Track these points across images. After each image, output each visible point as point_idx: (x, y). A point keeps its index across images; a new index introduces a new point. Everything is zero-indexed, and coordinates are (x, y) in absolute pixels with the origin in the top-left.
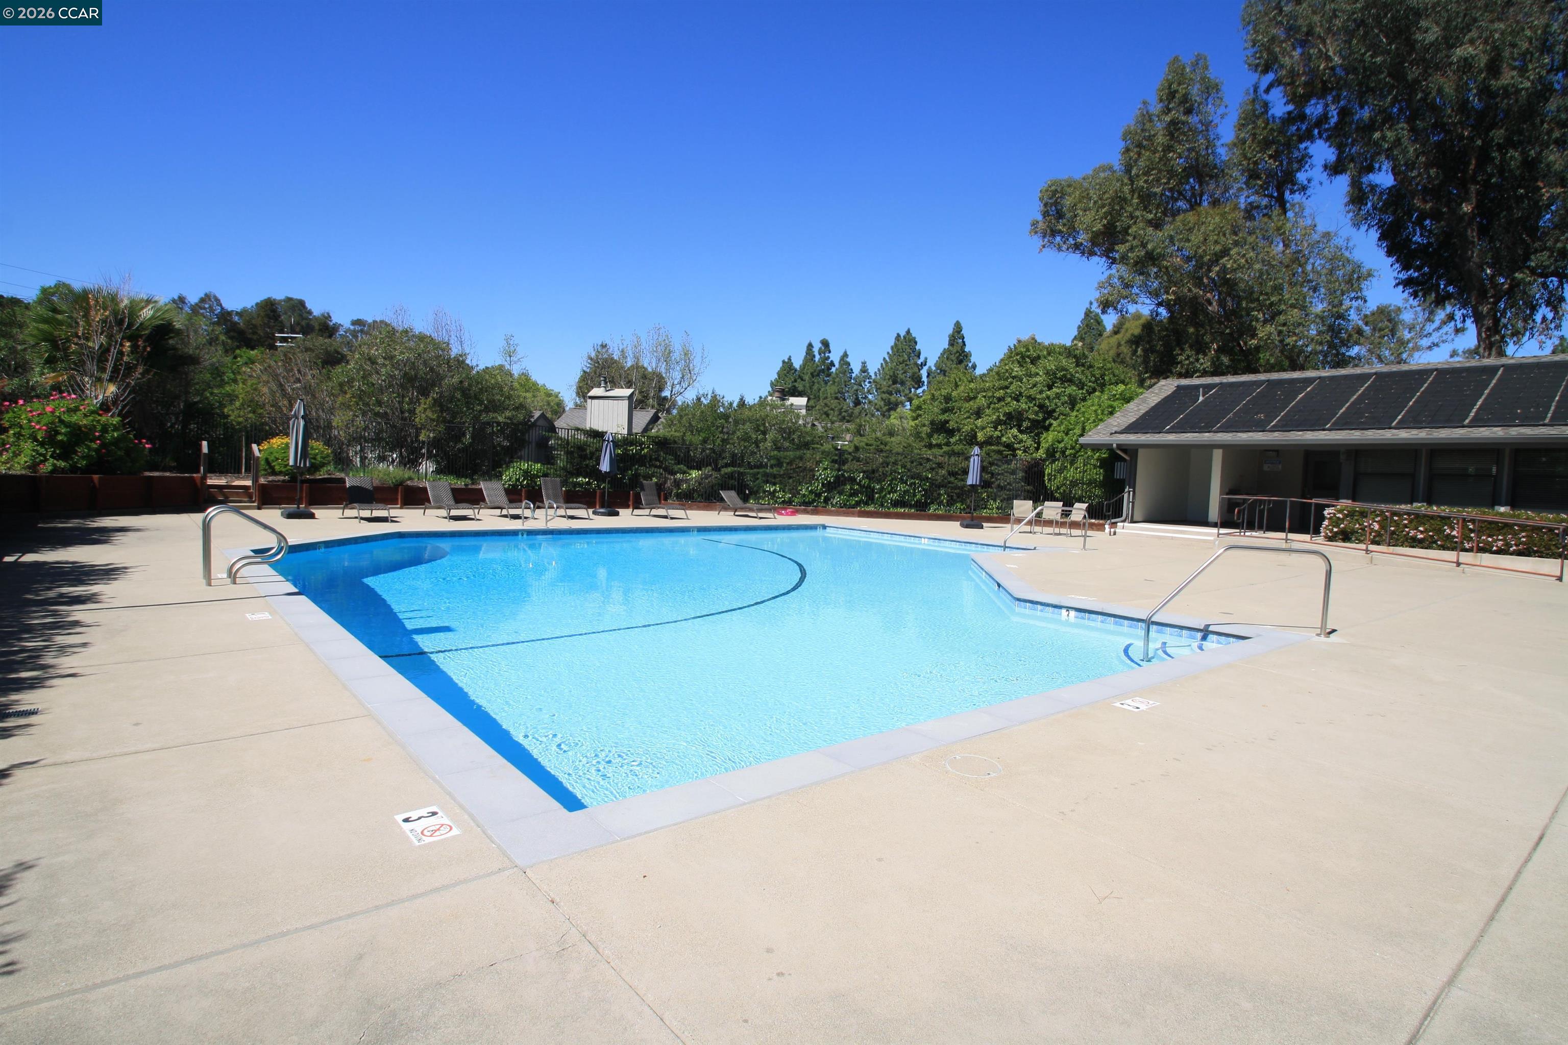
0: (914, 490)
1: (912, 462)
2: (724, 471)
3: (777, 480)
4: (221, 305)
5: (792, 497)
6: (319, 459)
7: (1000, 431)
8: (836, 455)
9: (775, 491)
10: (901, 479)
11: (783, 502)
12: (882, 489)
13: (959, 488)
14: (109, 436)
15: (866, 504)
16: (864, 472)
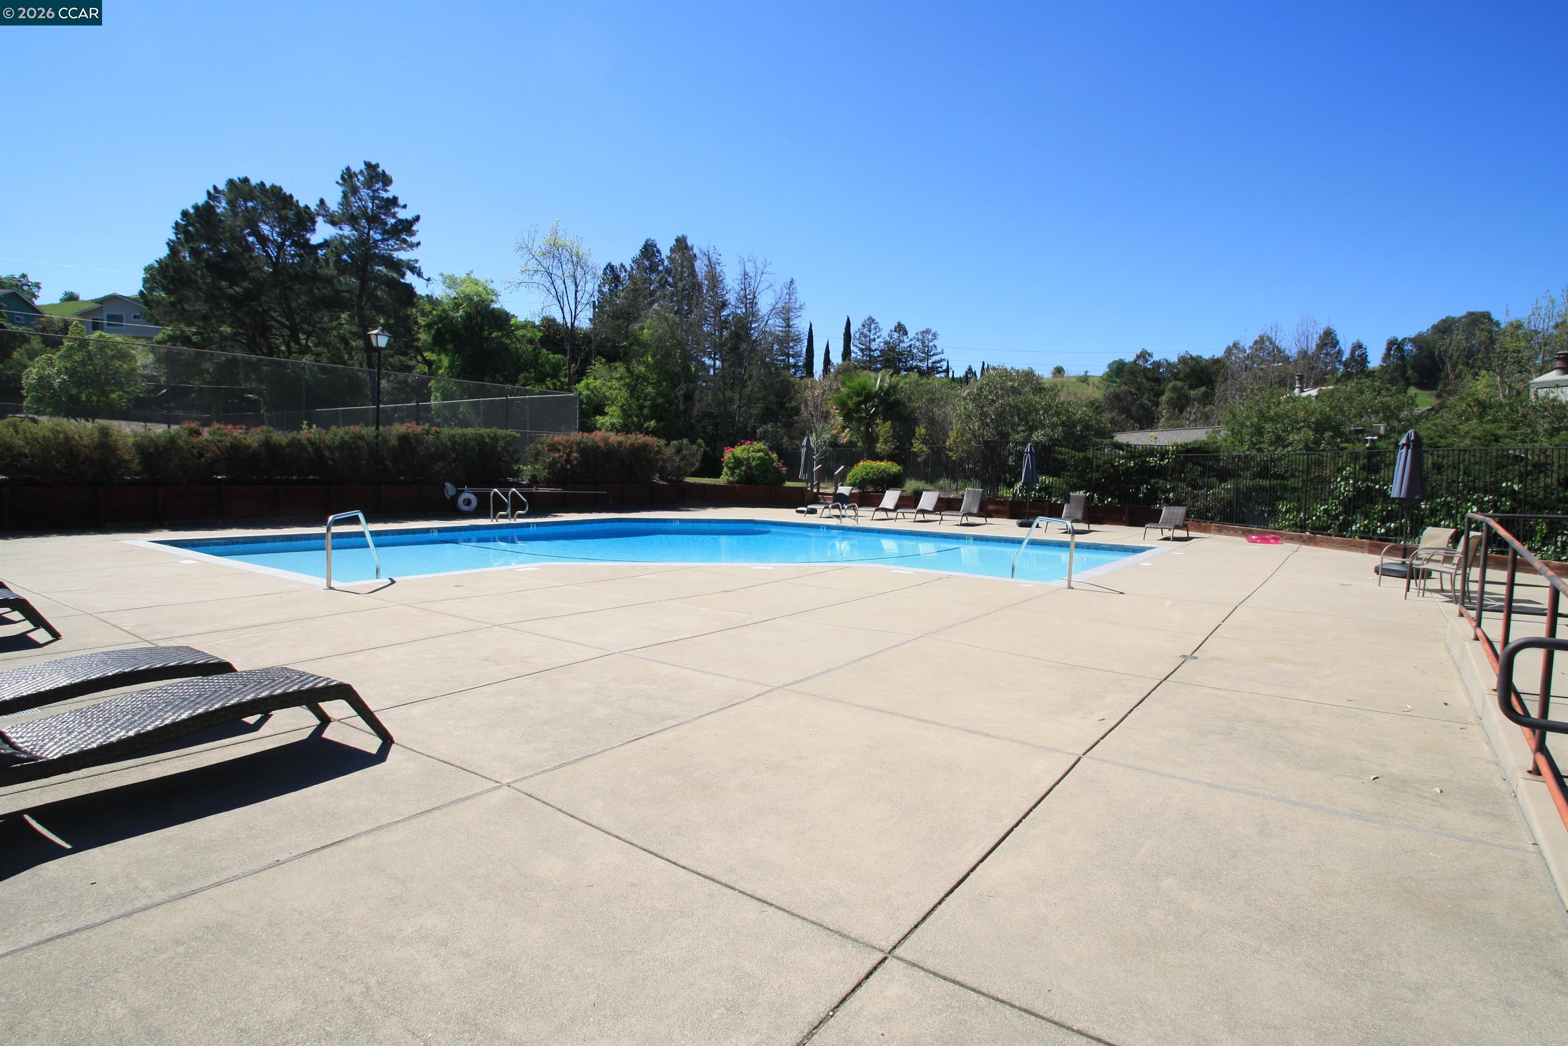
2: (1246, 483)
3: (1293, 496)
8: (1365, 457)
9: (1287, 511)
11: (1295, 525)
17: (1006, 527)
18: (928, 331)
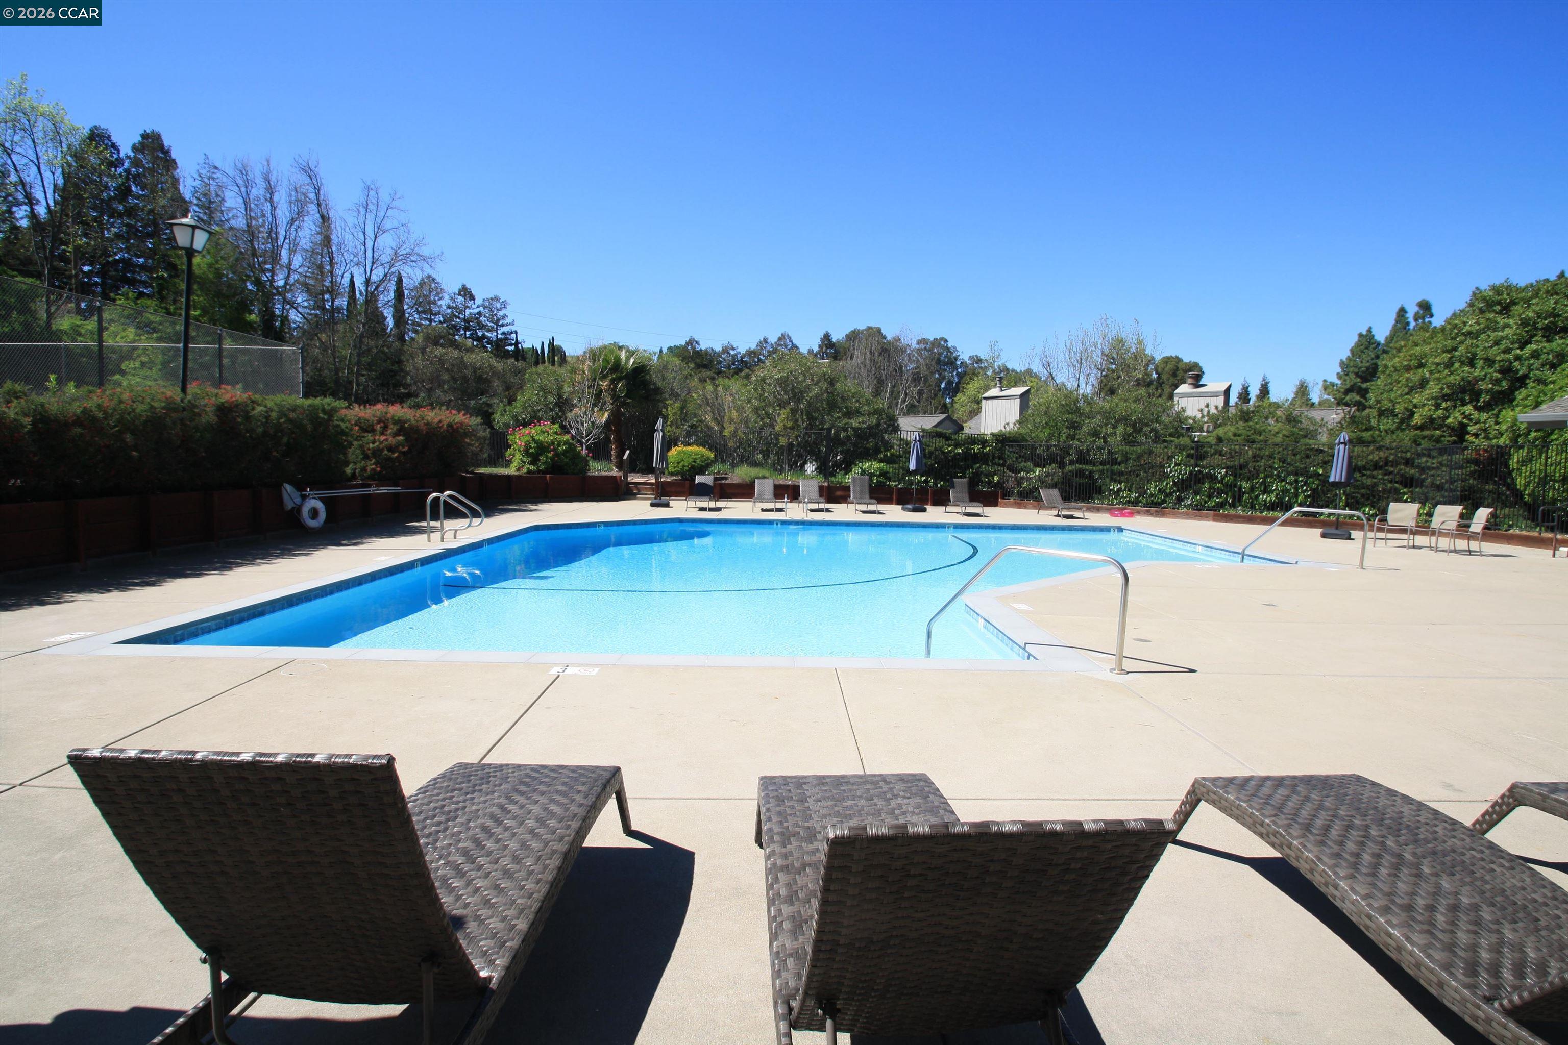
0: (1296, 489)
1: (1295, 455)
2: (1069, 468)
3: (1122, 478)
4: (791, 341)
5: (1139, 496)
6: (698, 461)
7: (1446, 409)
8: (1193, 448)
9: (1119, 490)
10: (1278, 476)
11: (1129, 502)
12: (1252, 489)
13: (1368, 487)
14: (560, 449)
15: (1233, 505)
16: (1227, 468)
17: (894, 512)
18: (497, 299)
